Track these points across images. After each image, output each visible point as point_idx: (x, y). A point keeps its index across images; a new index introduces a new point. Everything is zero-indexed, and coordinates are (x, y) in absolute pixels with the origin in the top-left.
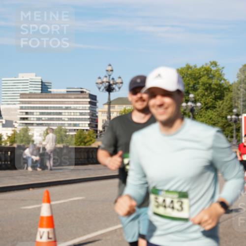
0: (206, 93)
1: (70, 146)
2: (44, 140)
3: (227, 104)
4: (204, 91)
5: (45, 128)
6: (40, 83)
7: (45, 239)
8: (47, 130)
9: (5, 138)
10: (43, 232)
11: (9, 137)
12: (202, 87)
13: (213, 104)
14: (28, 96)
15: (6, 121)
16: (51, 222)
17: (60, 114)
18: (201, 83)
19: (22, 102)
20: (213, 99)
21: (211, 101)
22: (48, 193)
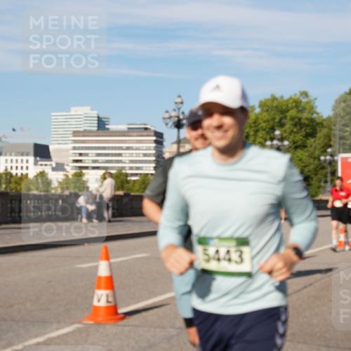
0: (295, 130)
1: (132, 194)
2: (101, 186)
3: (320, 142)
4: (292, 127)
5: (102, 172)
6: (97, 119)
7: (103, 303)
8: (104, 174)
9: (55, 184)
10: (102, 295)
11: (60, 183)
12: (291, 122)
13: (303, 143)
14: (81, 134)
15: (57, 164)
16: (110, 283)
17: (120, 155)
18: (288, 118)
19: (75, 142)
20: (304, 137)
21: (301, 139)
22: (106, 249)
